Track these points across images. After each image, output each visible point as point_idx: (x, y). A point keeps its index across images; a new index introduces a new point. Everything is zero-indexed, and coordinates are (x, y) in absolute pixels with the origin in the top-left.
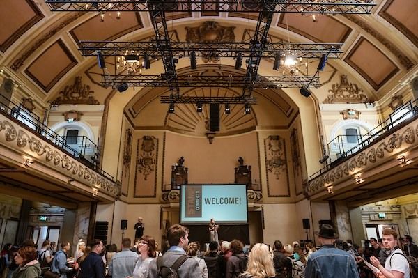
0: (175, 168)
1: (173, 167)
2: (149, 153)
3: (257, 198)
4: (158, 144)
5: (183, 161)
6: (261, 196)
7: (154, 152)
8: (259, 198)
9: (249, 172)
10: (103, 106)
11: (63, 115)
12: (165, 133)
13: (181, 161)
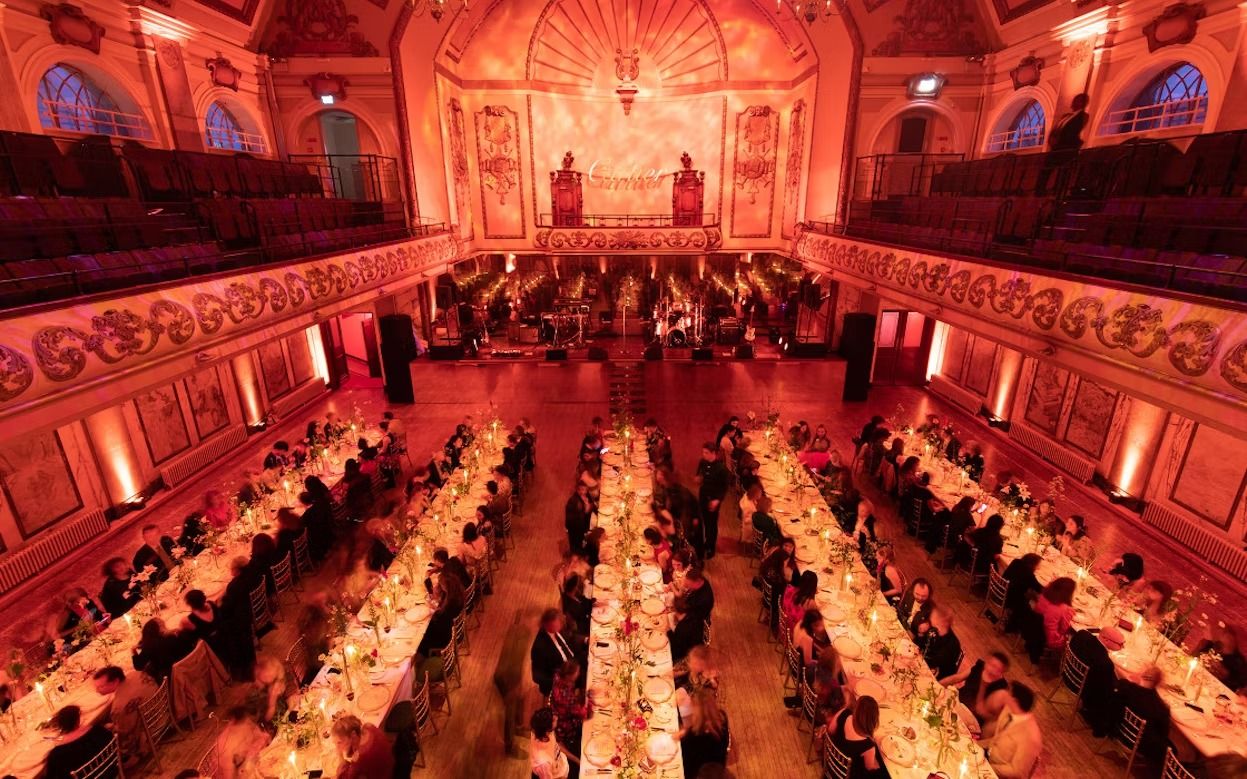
0: (556, 176)
1: (552, 174)
2: (502, 147)
3: (709, 242)
4: (517, 124)
5: (572, 159)
6: (718, 238)
7: (511, 144)
8: (713, 240)
9: (699, 184)
10: (388, 60)
11: (306, 84)
12: (528, 98)
13: (569, 160)
